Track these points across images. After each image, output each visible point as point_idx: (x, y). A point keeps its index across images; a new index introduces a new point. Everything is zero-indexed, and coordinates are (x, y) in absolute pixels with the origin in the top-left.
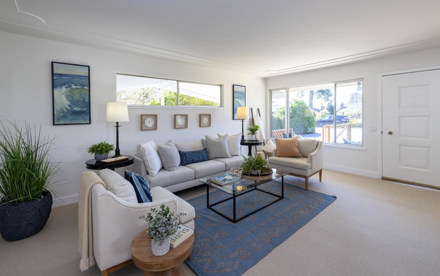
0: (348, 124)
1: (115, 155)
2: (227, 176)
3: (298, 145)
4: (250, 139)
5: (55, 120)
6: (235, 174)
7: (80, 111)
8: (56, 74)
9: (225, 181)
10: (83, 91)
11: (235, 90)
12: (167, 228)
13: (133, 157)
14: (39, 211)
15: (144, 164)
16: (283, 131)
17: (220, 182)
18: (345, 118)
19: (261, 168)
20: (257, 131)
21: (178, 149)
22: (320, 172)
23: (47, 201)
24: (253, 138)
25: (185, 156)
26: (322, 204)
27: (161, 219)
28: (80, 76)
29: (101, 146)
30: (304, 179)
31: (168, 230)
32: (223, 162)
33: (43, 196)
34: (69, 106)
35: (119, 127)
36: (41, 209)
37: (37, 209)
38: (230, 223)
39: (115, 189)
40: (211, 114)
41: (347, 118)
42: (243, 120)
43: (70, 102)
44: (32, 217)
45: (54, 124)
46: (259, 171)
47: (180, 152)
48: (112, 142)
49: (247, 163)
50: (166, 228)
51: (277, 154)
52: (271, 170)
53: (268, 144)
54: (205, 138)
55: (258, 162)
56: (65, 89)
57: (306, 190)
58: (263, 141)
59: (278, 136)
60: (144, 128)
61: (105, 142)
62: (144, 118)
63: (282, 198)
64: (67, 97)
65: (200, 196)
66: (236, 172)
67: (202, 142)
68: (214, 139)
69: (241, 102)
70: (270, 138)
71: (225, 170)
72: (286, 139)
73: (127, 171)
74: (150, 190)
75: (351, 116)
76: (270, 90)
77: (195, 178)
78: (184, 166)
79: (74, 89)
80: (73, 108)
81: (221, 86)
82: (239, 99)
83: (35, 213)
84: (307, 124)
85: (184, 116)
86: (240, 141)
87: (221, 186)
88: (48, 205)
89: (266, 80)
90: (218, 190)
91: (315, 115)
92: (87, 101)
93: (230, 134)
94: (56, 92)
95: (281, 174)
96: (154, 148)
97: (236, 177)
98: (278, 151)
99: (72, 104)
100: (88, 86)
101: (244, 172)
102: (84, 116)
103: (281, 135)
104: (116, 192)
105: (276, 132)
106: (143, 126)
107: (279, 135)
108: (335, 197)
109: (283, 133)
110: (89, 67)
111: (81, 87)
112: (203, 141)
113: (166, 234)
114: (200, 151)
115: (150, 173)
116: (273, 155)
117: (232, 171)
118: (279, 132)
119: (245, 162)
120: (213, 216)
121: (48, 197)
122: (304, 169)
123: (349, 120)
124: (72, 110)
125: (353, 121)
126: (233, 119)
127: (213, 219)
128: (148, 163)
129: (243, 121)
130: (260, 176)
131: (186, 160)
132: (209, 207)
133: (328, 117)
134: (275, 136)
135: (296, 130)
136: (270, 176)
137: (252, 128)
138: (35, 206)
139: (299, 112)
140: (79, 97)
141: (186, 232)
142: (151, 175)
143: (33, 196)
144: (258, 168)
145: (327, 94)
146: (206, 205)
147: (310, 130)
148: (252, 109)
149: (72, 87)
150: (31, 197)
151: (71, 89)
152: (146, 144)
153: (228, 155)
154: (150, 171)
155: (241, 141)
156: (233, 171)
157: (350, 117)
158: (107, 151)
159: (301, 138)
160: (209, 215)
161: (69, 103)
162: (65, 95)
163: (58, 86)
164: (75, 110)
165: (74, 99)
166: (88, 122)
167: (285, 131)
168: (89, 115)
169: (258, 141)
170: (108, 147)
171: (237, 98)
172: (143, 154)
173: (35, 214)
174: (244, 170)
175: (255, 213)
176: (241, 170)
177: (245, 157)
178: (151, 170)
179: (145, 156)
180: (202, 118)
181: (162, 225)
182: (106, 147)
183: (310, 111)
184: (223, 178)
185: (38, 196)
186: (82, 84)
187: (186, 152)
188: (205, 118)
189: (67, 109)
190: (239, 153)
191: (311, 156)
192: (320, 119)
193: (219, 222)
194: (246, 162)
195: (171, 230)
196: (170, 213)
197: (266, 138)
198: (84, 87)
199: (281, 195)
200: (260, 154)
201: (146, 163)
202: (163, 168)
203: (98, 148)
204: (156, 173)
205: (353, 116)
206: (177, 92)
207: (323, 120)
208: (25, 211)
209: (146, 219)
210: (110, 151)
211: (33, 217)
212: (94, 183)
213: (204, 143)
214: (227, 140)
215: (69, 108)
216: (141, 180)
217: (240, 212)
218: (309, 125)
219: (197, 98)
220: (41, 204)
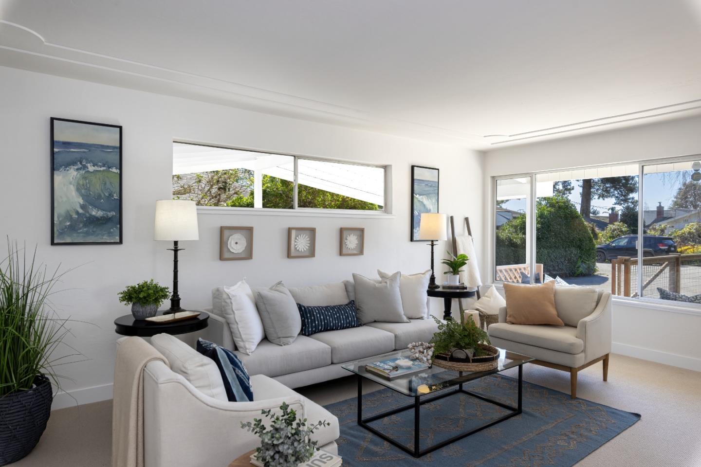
0: (671, 255)
1: (171, 309)
2: (400, 359)
3: (555, 300)
4: (446, 284)
5: (55, 235)
6: (417, 355)
7: (101, 217)
8: (58, 142)
9: (397, 370)
10: (107, 177)
11: (415, 177)
12: (296, 448)
13: (207, 314)
14: (29, 414)
15: (230, 328)
16: (520, 269)
17: (387, 372)
18: (666, 242)
19: (474, 346)
20: (464, 268)
21: (296, 301)
22: (605, 360)
23: (44, 395)
24: (455, 281)
25: (311, 316)
26: (607, 428)
27: (282, 429)
28: (103, 146)
29: (145, 288)
30: (567, 374)
31: (298, 450)
32: (390, 332)
33: (36, 384)
34: (82, 207)
35: (179, 252)
36: (33, 410)
37: (25, 410)
38: (407, 457)
39: (189, 372)
40: (364, 229)
41: (671, 242)
42: (432, 241)
43: (83, 199)
44: (17, 423)
45: (53, 243)
46: (470, 352)
47: (300, 307)
48: (165, 281)
49: (444, 333)
50: (293, 447)
51: (507, 318)
52: (496, 351)
53: (487, 297)
54: (351, 280)
55: (466, 333)
56: (75, 173)
57: (573, 397)
58: (476, 289)
59: (511, 278)
60: (226, 255)
61: (152, 280)
62: (226, 233)
63: (518, 411)
64: (78, 189)
65: (341, 400)
66: (420, 352)
67: (344, 288)
68: (372, 282)
69: (428, 203)
70: (493, 282)
71: (394, 348)
72: (528, 285)
73: (200, 339)
74: (248, 379)
75: (680, 237)
76: (493, 177)
77: (332, 363)
78: (308, 336)
79: (91, 172)
80: (90, 211)
81: (385, 168)
82: (424, 196)
83: (23, 417)
84: (575, 255)
85: (308, 232)
86: (427, 288)
87: (388, 379)
88: (45, 403)
89: (484, 155)
90: (384, 388)
91: (596, 236)
92: (116, 196)
93: (405, 272)
94: (58, 178)
95: (516, 360)
96: (248, 296)
97: (420, 363)
98: (510, 312)
99: (87, 203)
100: (119, 167)
101: (437, 353)
102: (110, 229)
103: (515, 278)
104: (191, 378)
105: (506, 271)
106: (225, 250)
107: (513, 277)
108: (638, 416)
109: (522, 273)
110: (121, 128)
111: (104, 168)
112: (346, 285)
113: (293, 458)
114: (340, 306)
115: (242, 348)
116: (499, 320)
117: (411, 349)
118: (511, 270)
119: (438, 331)
120: (372, 442)
121: (46, 387)
122: (568, 351)
123: (675, 247)
124: (88, 215)
125: (686, 250)
126: (412, 240)
127: (372, 447)
128: (238, 327)
129: (432, 245)
130: (471, 361)
131: (312, 324)
132: (362, 423)
133: (626, 240)
134: (504, 280)
135: (551, 269)
136: (494, 364)
137: (452, 260)
138: (22, 404)
139: (559, 227)
140: (102, 190)
141: (327, 460)
142: (243, 351)
143: (19, 384)
144: (468, 346)
145: (625, 186)
146: (357, 419)
147: (582, 268)
148: (452, 218)
149: (88, 168)
150: (16, 385)
151: (85, 172)
152: (233, 288)
153: (400, 316)
154: (240, 344)
155: (429, 287)
156: (413, 350)
157: (678, 240)
158: (157, 301)
159: (563, 284)
160: (364, 438)
161: (81, 201)
162: (74, 185)
163: (61, 166)
164: (94, 216)
165: (91, 193)
166: (117, 239)
167: (525, 269)
168: (118, 226)
169: (466, 288)
170: (158, 292)
171: (420, 195)
172: (226, 308)
173: (22, 419)
174: (437, 348)
175: (461, 440)
176: (429, 348)
177: (439, 321)
178: (243, 341)
179: (232, 313)
180: (344, 236)
181: (286, 441)
182: (154, 291)
183: (583, 224)
184: (392, 364)
185: (27, 384)
186: (107, 162)
187: (314, 307)
188: (352, 236)
189: (77, 213)
190: (424, 313)
191: (585, 324)
192: (608, 242)
193: (384, 454)
194: (441, 331)
195: (303, 450)
196: (297, 421)
197: (482, 282)
198: (110, 170)
199: (515, 405)
200: (472, 315)
201: (234, 326)
202: (265, 339)
203: (140, 293)
204: (254, 347)
205: (686, 239)
206: (294, 180)
207: (614, 245)
208: (5, 412)
209: (253, 430)
210: (163, 300)
211: (19, 425)
212: (148, 359)
213: (350, 289)
214: (399, 285)
215: (81, 211)
216: (233, 358)
217: (429, 436)
218: (581, 257)
219: (330, 193)
220: (33, 400)
